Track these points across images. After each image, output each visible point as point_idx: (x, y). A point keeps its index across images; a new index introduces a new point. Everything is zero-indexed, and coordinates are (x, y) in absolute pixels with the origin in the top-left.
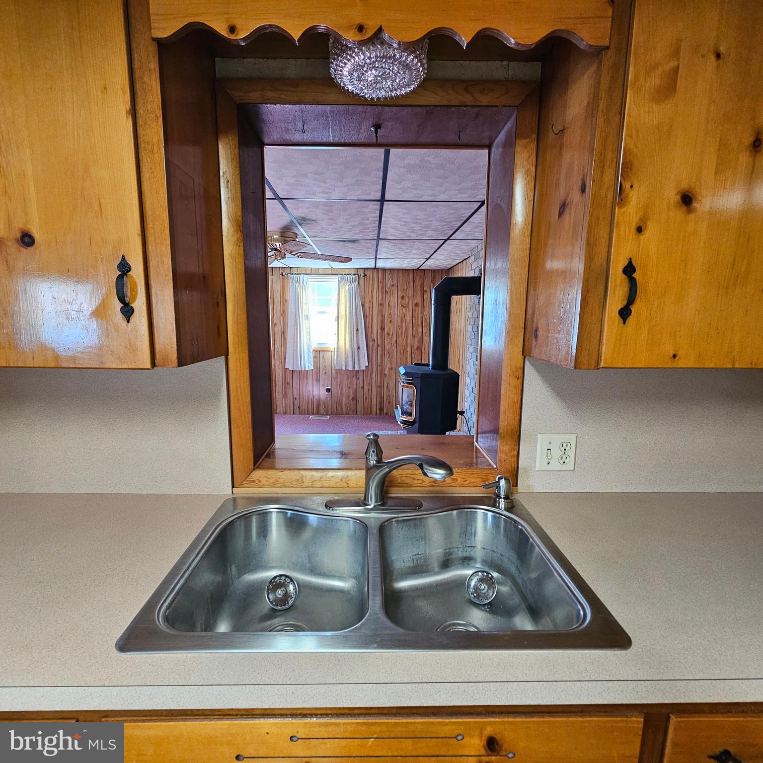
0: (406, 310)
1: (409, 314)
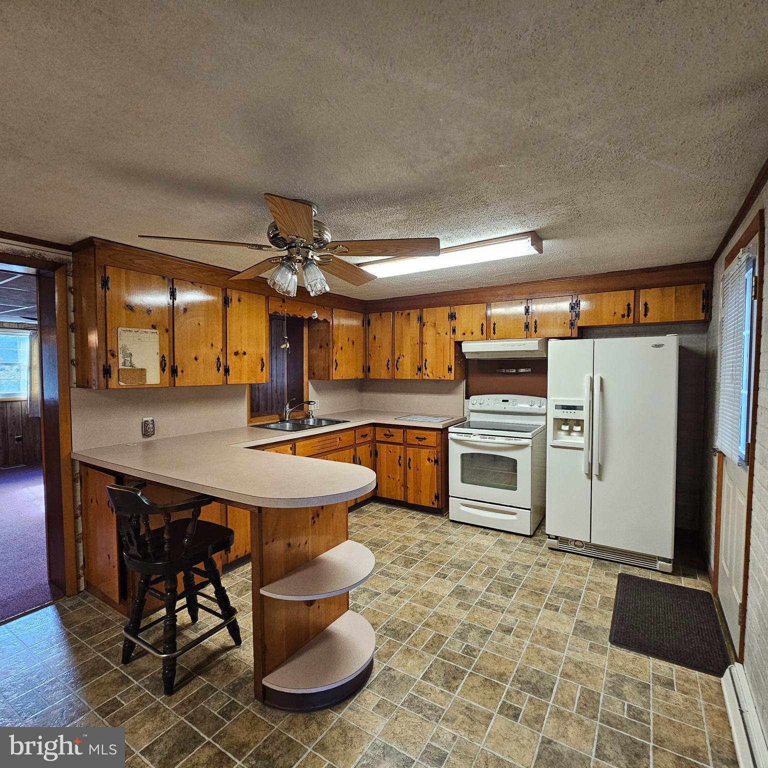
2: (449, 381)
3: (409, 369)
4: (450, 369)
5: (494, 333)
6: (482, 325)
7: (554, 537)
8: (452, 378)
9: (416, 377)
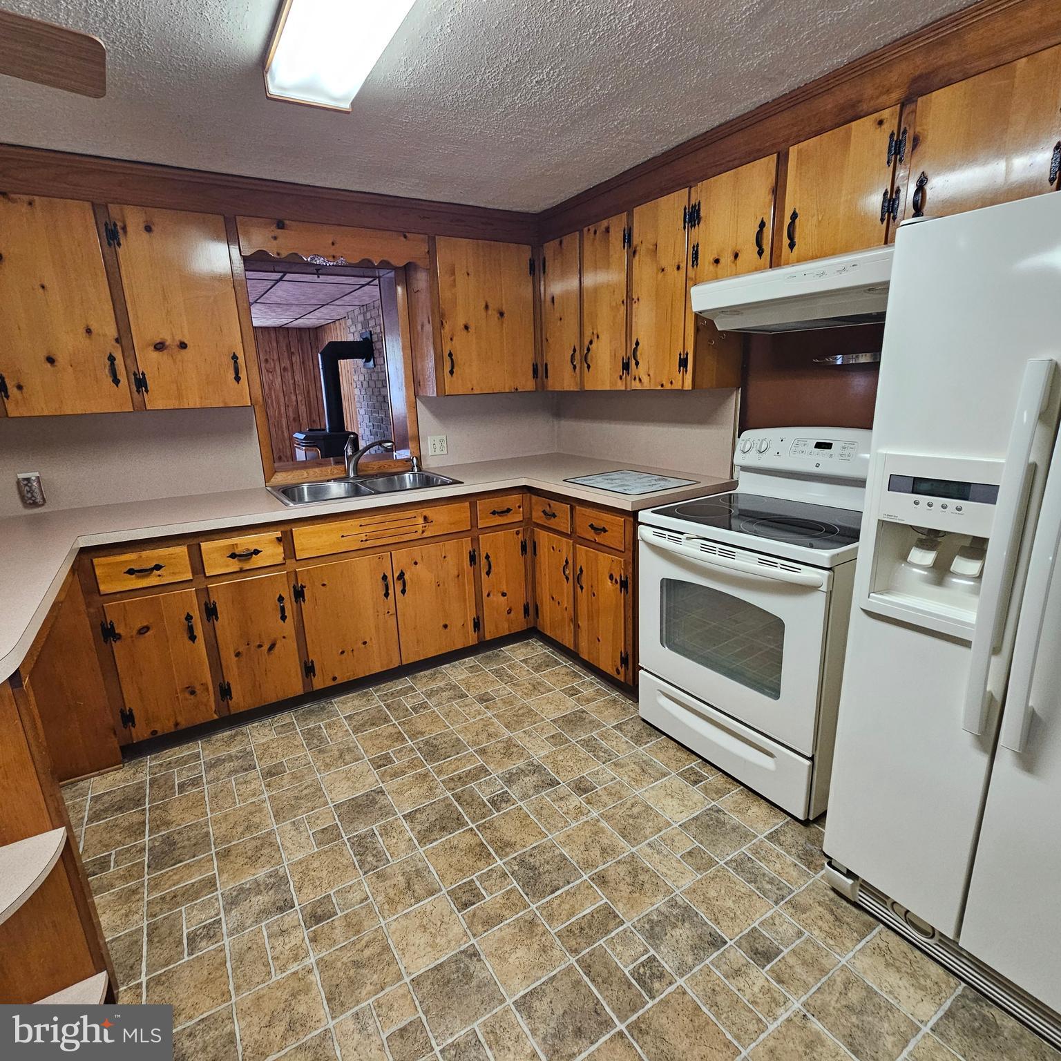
0: (273, 376)
1: (278, 381)
2: (681, 392)
3: (607, 366)
4: (683, 363)
5: (792, 246)
6: (762, 225)
7: (845, 872)
8: (688, 385)
9: (620, 386)
